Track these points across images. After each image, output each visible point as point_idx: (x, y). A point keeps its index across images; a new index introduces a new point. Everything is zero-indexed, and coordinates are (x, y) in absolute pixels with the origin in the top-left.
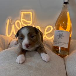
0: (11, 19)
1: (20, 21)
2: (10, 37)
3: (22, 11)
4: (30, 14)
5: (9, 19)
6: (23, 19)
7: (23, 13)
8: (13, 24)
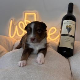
0: (14, 20)
1: (24, 22)
2: (13, 38)
3: (25, 12)
4: (34, 15)
5: (12, 20)
6: (26, 20)
7: (26, 14)
8: (16, 25)
